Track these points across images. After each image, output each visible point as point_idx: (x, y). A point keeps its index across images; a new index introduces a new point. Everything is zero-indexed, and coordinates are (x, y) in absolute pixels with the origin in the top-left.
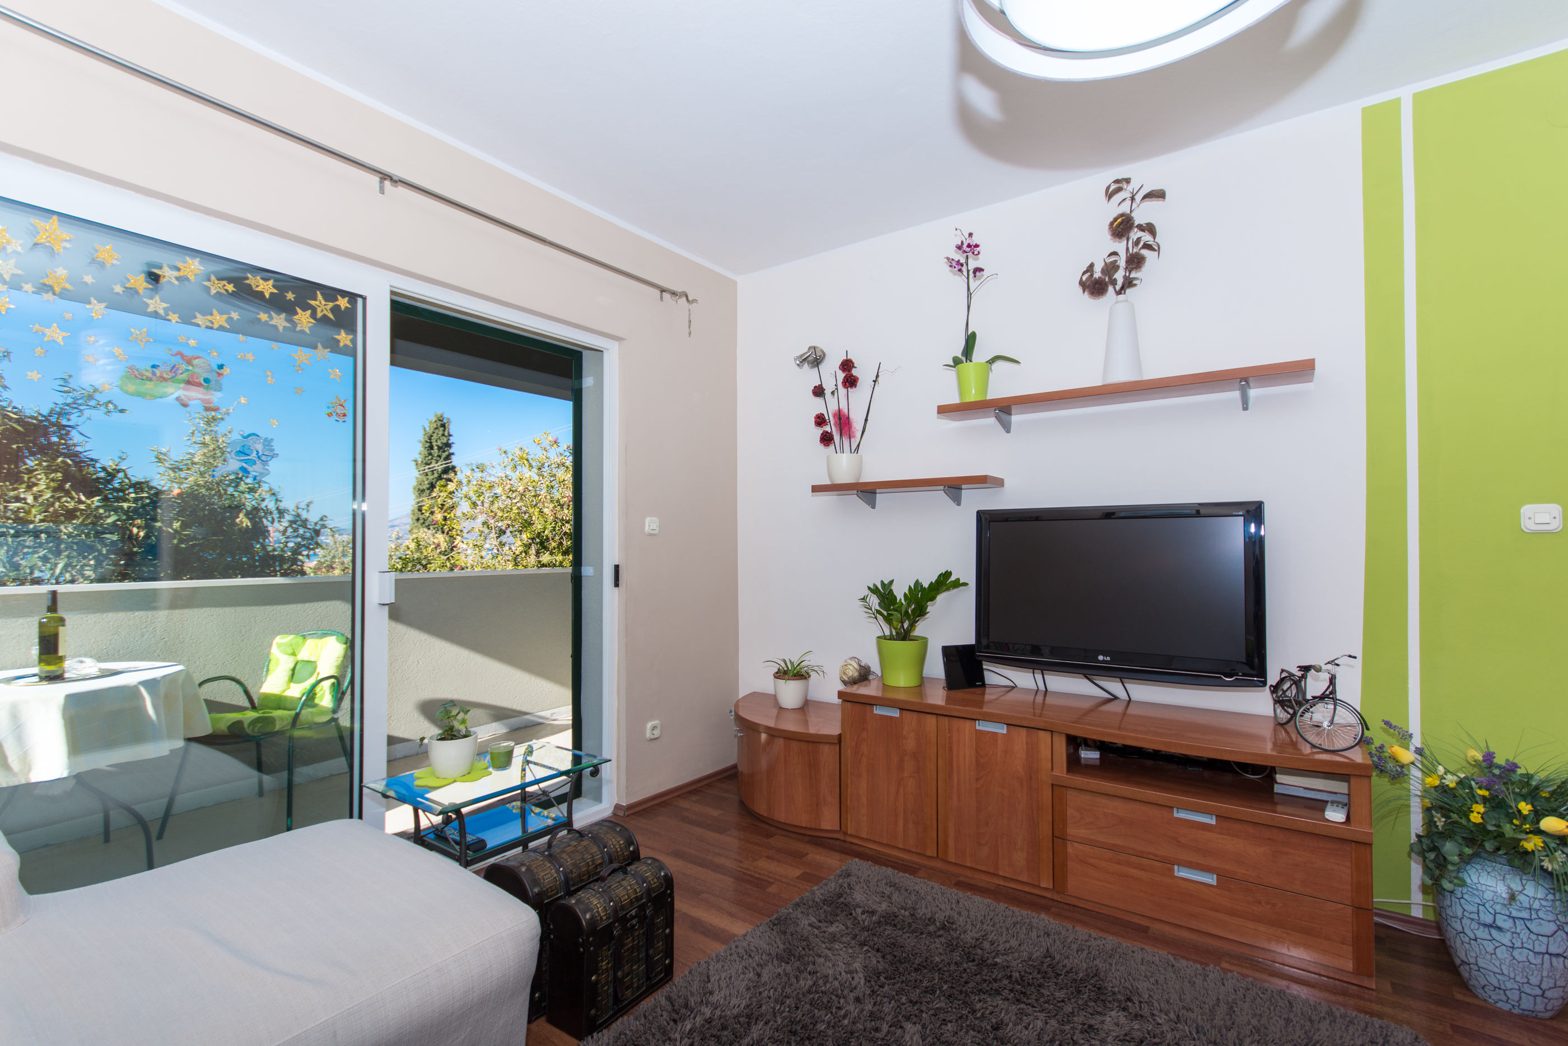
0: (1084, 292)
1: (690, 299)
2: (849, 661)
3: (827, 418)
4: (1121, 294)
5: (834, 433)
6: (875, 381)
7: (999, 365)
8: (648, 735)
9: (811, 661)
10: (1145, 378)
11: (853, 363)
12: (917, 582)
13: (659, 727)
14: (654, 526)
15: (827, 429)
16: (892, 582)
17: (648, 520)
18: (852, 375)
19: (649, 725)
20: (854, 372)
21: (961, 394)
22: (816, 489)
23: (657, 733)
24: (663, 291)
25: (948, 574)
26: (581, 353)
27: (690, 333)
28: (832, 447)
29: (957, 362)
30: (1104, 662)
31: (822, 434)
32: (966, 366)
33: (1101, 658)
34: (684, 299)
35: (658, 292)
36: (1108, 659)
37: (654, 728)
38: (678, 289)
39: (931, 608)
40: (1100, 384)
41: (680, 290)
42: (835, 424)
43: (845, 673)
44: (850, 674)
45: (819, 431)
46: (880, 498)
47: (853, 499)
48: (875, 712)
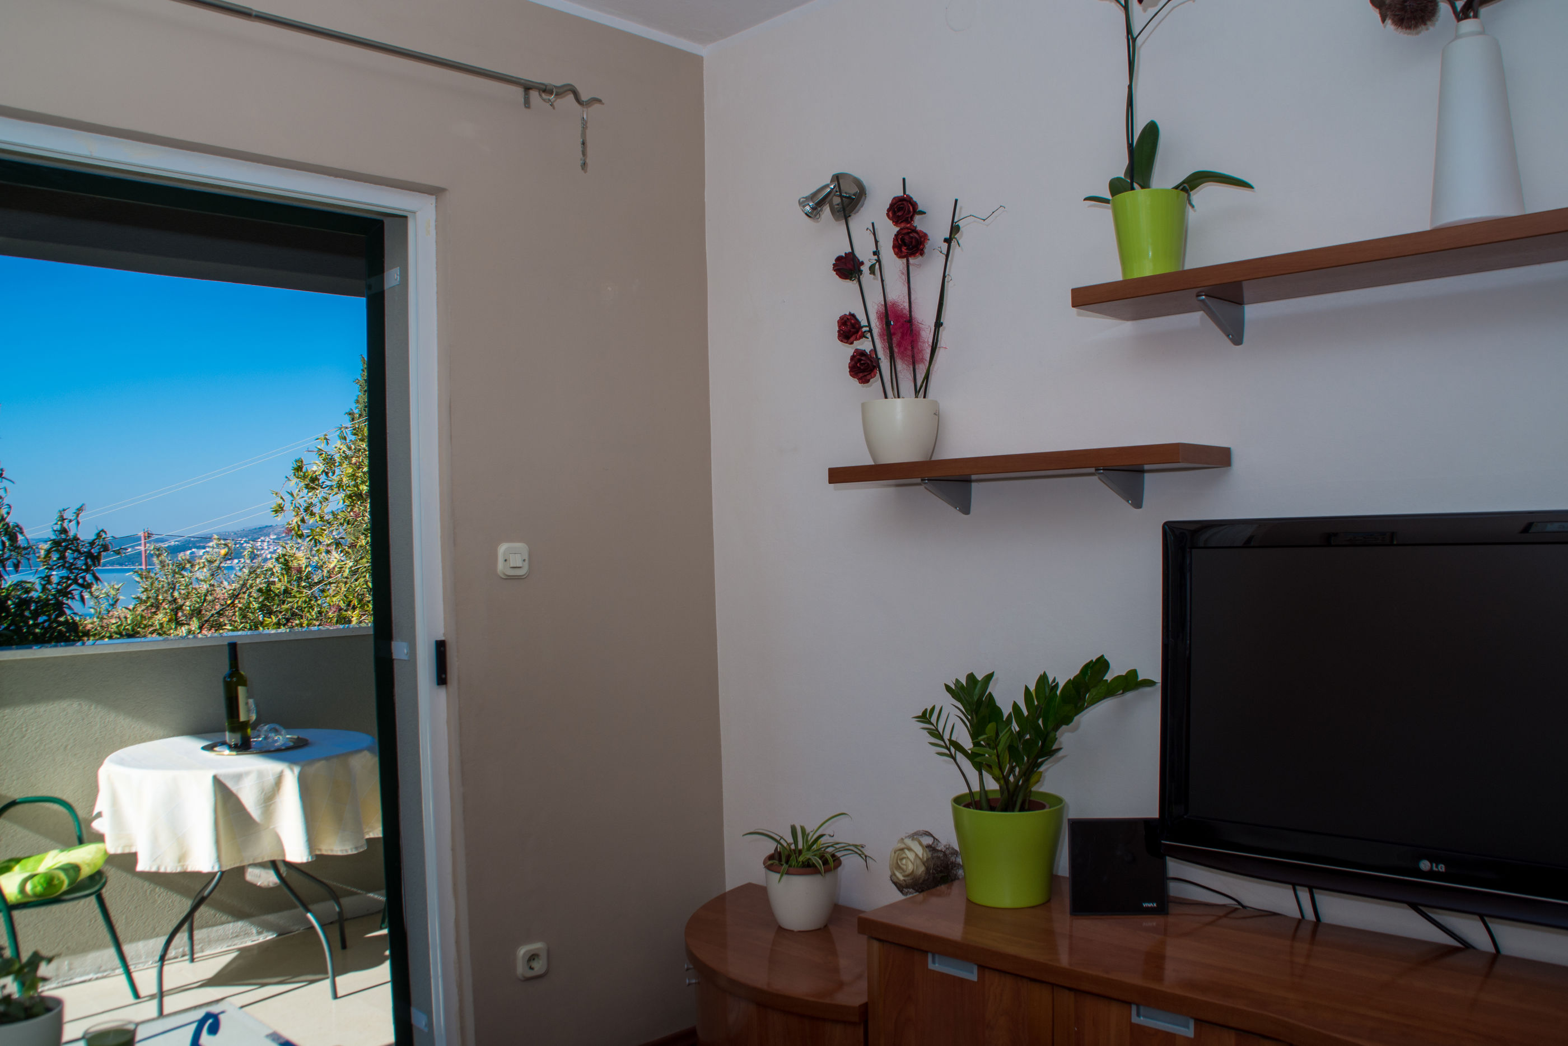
0: (1383, 21)
1: (584, 98)
2: (909, 842)
3: (864, 322)
4: (1467, 17)
5: (881, 354)
6: (948, 241)
7: (1206, 195)
8: (521, 969)
9: (841, 833)
10: (1530, 210)
11: (914, 205)
12: (1043, 679)
13: (544, 955)
14: (516, 560)
15: (865, 345)
16: (989, 677)
17: (503, 548)
18: (914, 230)
19: (522, 951)
20: (918, 223)
21: (1125, 258)
22: (838, 476)
23: (539, 966)
24: (528, 88)
25: (1100, 665)
26: (382, 223)
27: (584, 165)
28: (875, 383)
29: (1117, 187)
30: (1431, 874)
31: (853, 358)
32: (1139, 196)
33: (1425, 865)
34: (571, 97)
35: (519, 91)
36: (1442, 868)
37: (533, 957)
38: (555, 80)
39: (1066, 738)
40: (1427, 227)
41: (559, 83)
42: (881, 335)
43: (899, 867)
44: (910, 867)
45: (847, 351)
46: (977, 489)
47: (923, 495)
48: (931, 966)
